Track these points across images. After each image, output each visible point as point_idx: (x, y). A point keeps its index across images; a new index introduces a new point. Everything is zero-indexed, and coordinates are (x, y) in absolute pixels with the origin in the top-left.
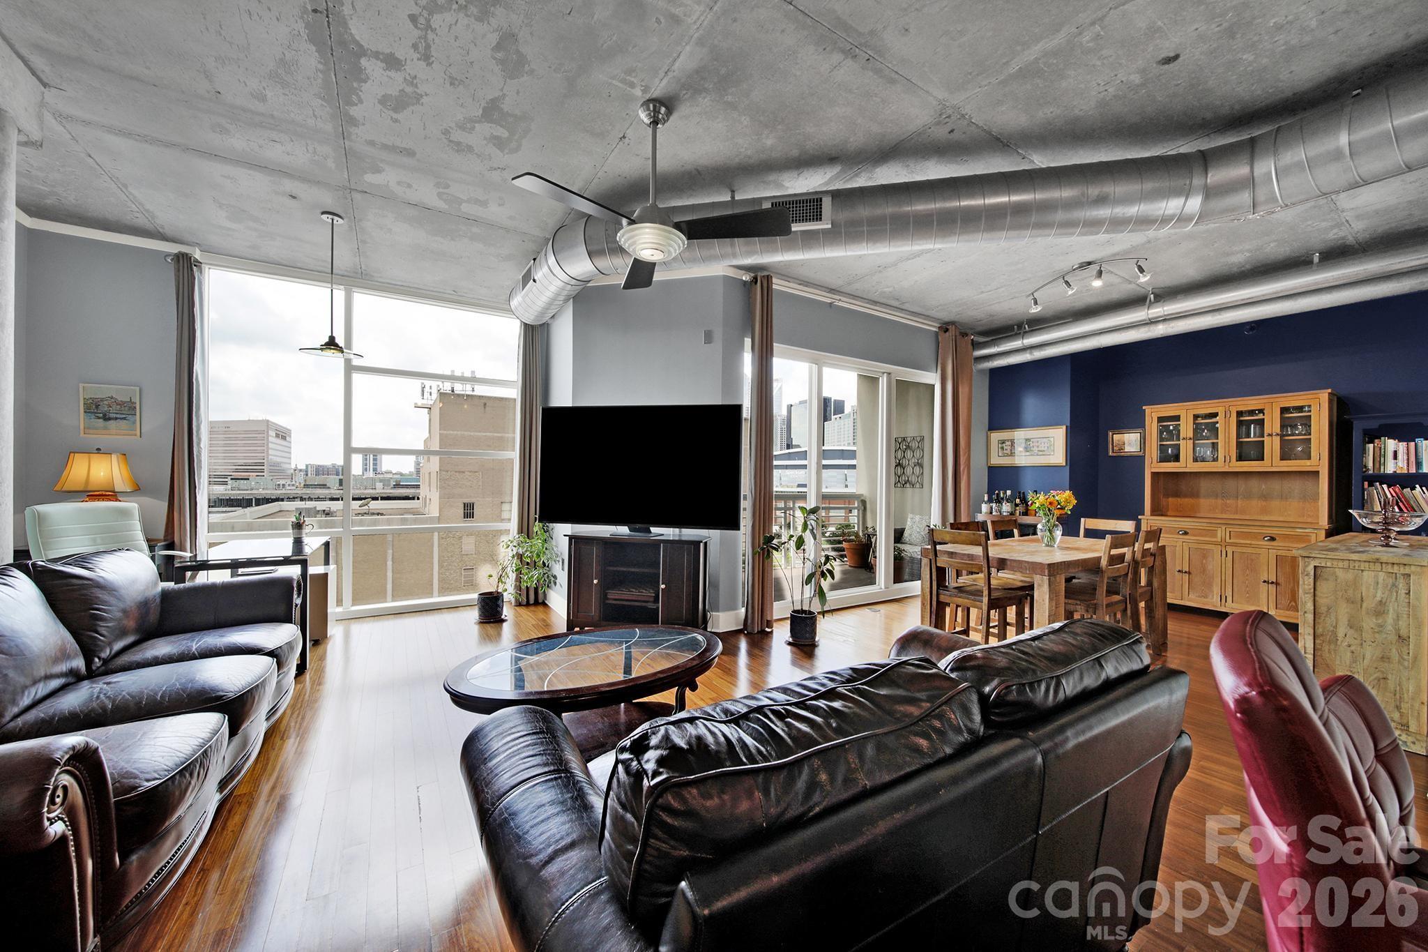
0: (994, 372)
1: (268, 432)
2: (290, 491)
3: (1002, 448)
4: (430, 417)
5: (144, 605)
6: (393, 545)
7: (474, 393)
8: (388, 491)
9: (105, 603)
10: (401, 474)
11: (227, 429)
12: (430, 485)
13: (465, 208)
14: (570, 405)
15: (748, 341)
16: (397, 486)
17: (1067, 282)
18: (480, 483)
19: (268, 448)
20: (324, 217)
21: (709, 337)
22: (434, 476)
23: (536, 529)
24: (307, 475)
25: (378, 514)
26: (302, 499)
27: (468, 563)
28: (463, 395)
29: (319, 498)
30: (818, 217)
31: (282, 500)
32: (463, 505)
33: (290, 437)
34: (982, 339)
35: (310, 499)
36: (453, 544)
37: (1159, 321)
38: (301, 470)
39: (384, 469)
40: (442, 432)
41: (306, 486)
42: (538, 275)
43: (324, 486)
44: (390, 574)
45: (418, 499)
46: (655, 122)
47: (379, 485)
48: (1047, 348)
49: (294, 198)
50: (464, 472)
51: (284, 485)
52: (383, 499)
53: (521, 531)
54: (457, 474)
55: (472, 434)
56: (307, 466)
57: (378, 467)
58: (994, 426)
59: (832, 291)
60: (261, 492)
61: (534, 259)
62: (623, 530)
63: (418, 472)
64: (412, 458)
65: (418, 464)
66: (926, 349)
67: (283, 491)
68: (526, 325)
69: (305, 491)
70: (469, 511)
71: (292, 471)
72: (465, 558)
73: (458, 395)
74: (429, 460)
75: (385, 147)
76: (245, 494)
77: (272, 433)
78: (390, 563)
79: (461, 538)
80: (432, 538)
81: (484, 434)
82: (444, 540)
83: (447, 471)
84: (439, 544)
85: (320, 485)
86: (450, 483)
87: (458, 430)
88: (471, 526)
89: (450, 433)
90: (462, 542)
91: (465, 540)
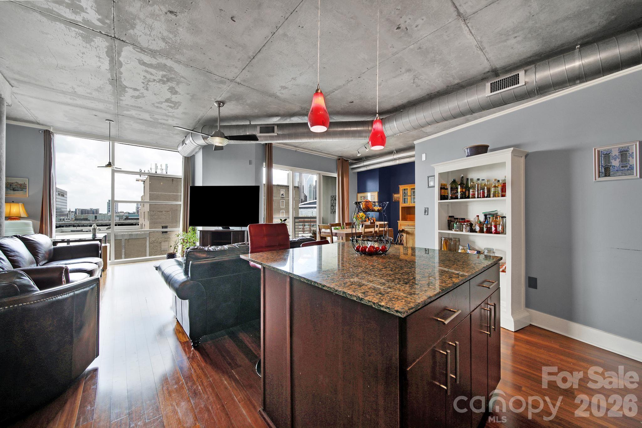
0: (359, 173)
2: (66, 222)
3: (361, 199)
4: (144, 185)
5: (50, 251)
6: (125, 247)
7: (167, 175)
8: (123, 222)
9: (40, 248)
10: (129, 213)
12: (144, 218)
13: (160, 121)
14: (202, 186)
15: (264, 164)
16: (127, 219)
17: (365, 147)
18: (171, 217)
20: (107, 121)
21: (250, 163)
22: (146, 214)
23: (189, 230)
24: (76, 214)
26: (74, 226)
30: (273, 132)
31: (63, 227)
32: (162, 227)
33: (66, 195)
34: (354, 162)
35: (79, 226)
36: (157, 246)
37: (397, 159)
38: (72, 212)
39: (119, 211)
40: (150, 193)
41: (76, 219)
42: (187, 142)
43: (86, 219)
45: (138, 225)
46: (219, 107)
48: (370, 166)
49: (96, 116)
50: (162, 212)
51: (63, 219)
52: (119, 225)
53: (184, 231)
54: (159, 212)
55: (166, 193)
56: (76, 210)
57: (116, 210)
58: (359, 192)
59: (295, 147)
61: (186, 137)
62: (220, 228)
63: (138, 212)
64: (135, 205)
65: (138, 208)
66: (334, 165)
67: (63, 222)
68: (185, 157)
69: (75, 222)
71: (68, 212)
72: (163, 253)
74: (144, 206)
75: (132, 106)
77: (57, 193)
79: (160, 243)
80: (146, 244)
81: (172, 194)
82: (152, 244)
83: (154, 211)
84: (149, 246)
85: (84, 219)
86: (155, 217)
87: (159, 192)
88: (166, 237)
89: (155, 194)
90: (161, 245)
91: (163, 244)
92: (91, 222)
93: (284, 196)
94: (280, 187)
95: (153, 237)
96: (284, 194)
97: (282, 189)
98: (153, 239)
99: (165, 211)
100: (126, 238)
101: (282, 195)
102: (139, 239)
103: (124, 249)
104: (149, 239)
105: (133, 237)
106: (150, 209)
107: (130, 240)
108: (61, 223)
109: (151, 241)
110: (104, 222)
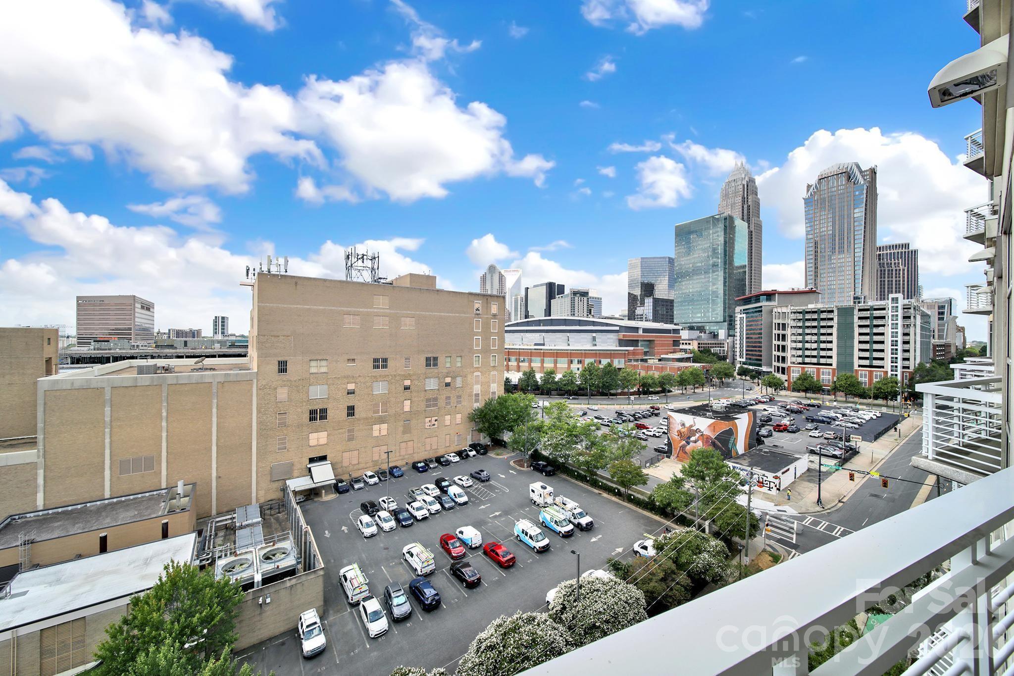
1: (134, 305)
2: (142, 350)
4: (253, 292)
6: (217, 396)
7: (287, 274)
8: (224, 350)
10: (239, 337)
11: (101, 302)
12: (253, 346)
16: (232, 346)
18: (292, 345)
19: (135, 317)
22: (255, 339)
25: (210, 369)
26: (153, 357)
27: (282, 409)
28: (278, 275)
29: (167, 356)
31: (136, 358)
32: (277, 363)
33: (153, 308)
36: (270, 394)
38: (163, 333)
40: (260, 304)
41: (162, 346)
43: (171, 346)
44: (214, 419)
45: (246, 356)
47: (217, 346)
50: (278, 336)
51: (138, 346)
52: (220, 356)
54: (273, 338)
55: (286, 306)
56: (169, 330)
57: (225, 331)
60: (118, 352)
67: (137, 351)
69: (155, 350)
70: (283, 367)
71: (154, 334)
72: (280, 405)
73: (274, 275)
76: (105, 353)
77: (138, 306)
78: (214, 410)
79: (276, 389)
80: (250, 391)
81: (296, 306)
82: (262, 390)
83: (265, 336)
84: (257, 394)
85: (169, 346)
86: (267, 345)
87: (274, 303)
88: (284, 379)
89: (266, 306)
90: (276, 392)
91: (279, 390)
92: (178, 351)
93: (480, 312)
94: (473, 296)
95: (264, 379)
96: (480, 309)
97: (478, 300)
98: (264, 383)
99: (284, 336)
100: (219, 380)
101: (477, 310)
102: (241, 382)
103: (216, 398)
104: (257, 382)
105: (231, 379)
106: (258, 332)
107: (226, 384)
108: (133, 351)
109: (260, 385)
110: (198, 352)
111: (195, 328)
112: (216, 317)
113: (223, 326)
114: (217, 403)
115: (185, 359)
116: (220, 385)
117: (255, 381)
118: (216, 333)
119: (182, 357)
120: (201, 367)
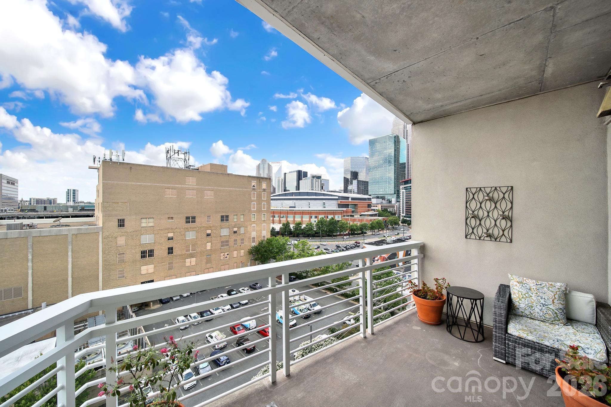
1: (1, 180)
4: (98, 173)
6: (72, 244)
7: (124, 162)
8: (76, 213)
12: (99, 210)
16: (82, 210)
18: (128, 209)
19: (2, 189)
22: (100, 204)
25: (66, 226)
26: (19, 218)
27: (121, 251)
28: (117, 162)
32: (118, 220)
33: (17, 183)
36: (112, 241)
40: (104, 181)
44: (70, 260)
45: (93, 216)
47: (70, 210)
50: (118, 203)
51: (5, 210)
52: (73, 217)
54: (114, 204)
55: (123, 183)
56: (30, 199)
57: (76, 199)
67: (5, 214)
70: (121, 223)
72: (120, 248)
73: (114, 162)
74: (98, 197)
77: (5, 181)
78: (70, 253)
79: (116, 238)
80: (98, 239)
81: (130, 183)
82: (106, 239)
83: (108, 203)
84: (102, 241)
85: (31, 210)
86: (109, 209)
87: (114, 181)
88: (123, 231)
89: (109, 183)
90: (117, 240)
91: (119, 239)
92: (39, 213)
93: (255, 188)
94: (251, 178)
95: (108, 231)
96: (255, 186)
97: (254, 180)
98: (107, 234)
99: (122, 203)
100: (73, 233)
101: (254, 186)
102: (90, 234)
103: (71, 245)
104: (102, 234)
105: (82, 232)
106: (103, 200)
107: (78, 235)
109: (104, 235)
110: (55, 213)
111: (51, 197)
112: (68, 190)
113: (74, 196)
114: (72, 248)
115: (45, 219)
116: (74, 236)
117: (101, 233)
118: (68, 201)
119: (42, 218)
120: (59, 224)
